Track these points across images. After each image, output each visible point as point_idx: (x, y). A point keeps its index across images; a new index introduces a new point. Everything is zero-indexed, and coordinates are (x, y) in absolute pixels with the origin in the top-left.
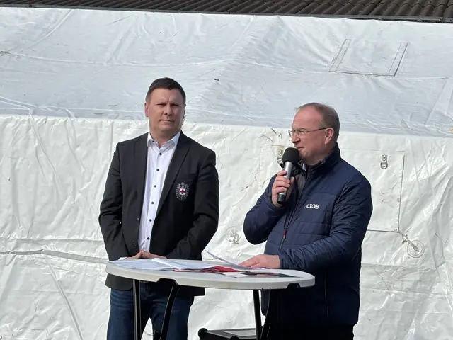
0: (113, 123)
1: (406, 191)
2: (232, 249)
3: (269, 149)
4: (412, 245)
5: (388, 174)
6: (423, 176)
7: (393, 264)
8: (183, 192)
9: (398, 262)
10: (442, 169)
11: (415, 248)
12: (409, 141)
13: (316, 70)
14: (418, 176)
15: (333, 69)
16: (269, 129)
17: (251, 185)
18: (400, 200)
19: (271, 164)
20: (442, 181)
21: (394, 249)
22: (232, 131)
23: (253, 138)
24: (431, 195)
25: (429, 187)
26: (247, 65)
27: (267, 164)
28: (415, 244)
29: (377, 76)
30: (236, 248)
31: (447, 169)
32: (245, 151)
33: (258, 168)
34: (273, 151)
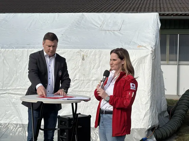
0: (28, 50)
3: (80, 56)
8: (60, 74)
10: (135, 60)
13: (95, 30)
15: (100, 29)
16: (79, 50)
17: (74, 68)
20: (135, 64)
22: (67, 51)
23: (74, 53)
26: (72, 29)
27: (80, 60)
29: (114, 31)
32: (72, 57)
33: (76, 63)
34: (81, 56)
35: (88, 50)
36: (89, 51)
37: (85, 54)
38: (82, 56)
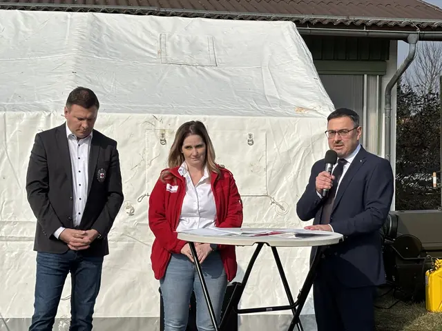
0: (4, 115)
1: (271, 162)
2: (129, 220)
3: (153, 133)
4: (280, 205)
5: (254, 149)
6: (283, 149)
7: (265, 222)
8: (102, 176)
9: (269, 220)
10: (298, 143)
11: (281, 207)
12: (269, 121)
13: (150, 63)
14: (279, 149)
15: (163, 61)
16: (151, 115)
17: (140, 164)
18: (266, 169)
19: (156, 146)
20: (298, 152)
21: (264, 210)
22: (118, 119)
23: (137, 124)
24: (290, 164)
25: (288, 158)
26: (90, 59)
27: (154, 144)
28: (281, 204)
29: (203, 66)
30: (132, 218)
31: (301, 142)
32: (131, 135)
33: (145, 149)
34: (156, 134)
35: (173, 116)
36: (178, 120)
37: (168, 127)
38: (159, 133)
